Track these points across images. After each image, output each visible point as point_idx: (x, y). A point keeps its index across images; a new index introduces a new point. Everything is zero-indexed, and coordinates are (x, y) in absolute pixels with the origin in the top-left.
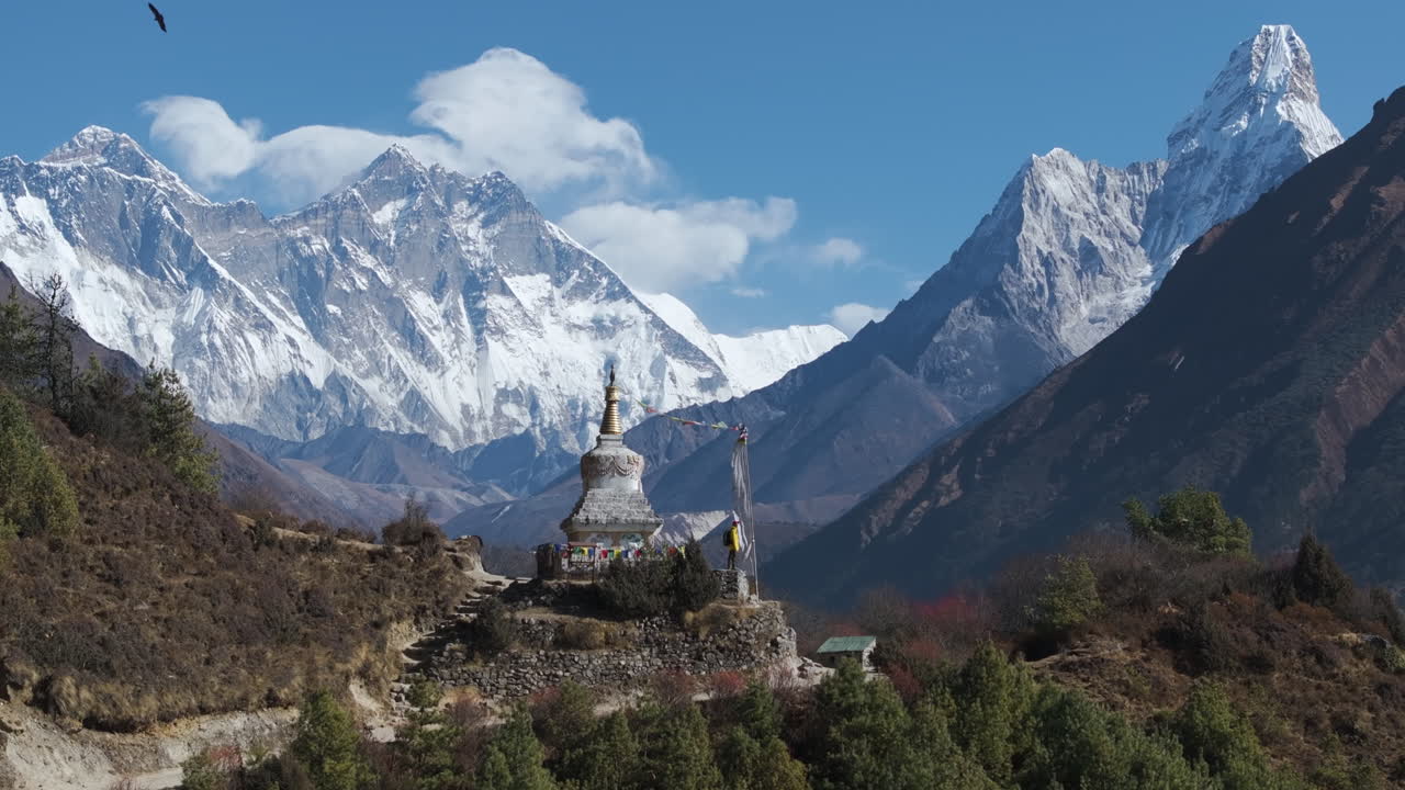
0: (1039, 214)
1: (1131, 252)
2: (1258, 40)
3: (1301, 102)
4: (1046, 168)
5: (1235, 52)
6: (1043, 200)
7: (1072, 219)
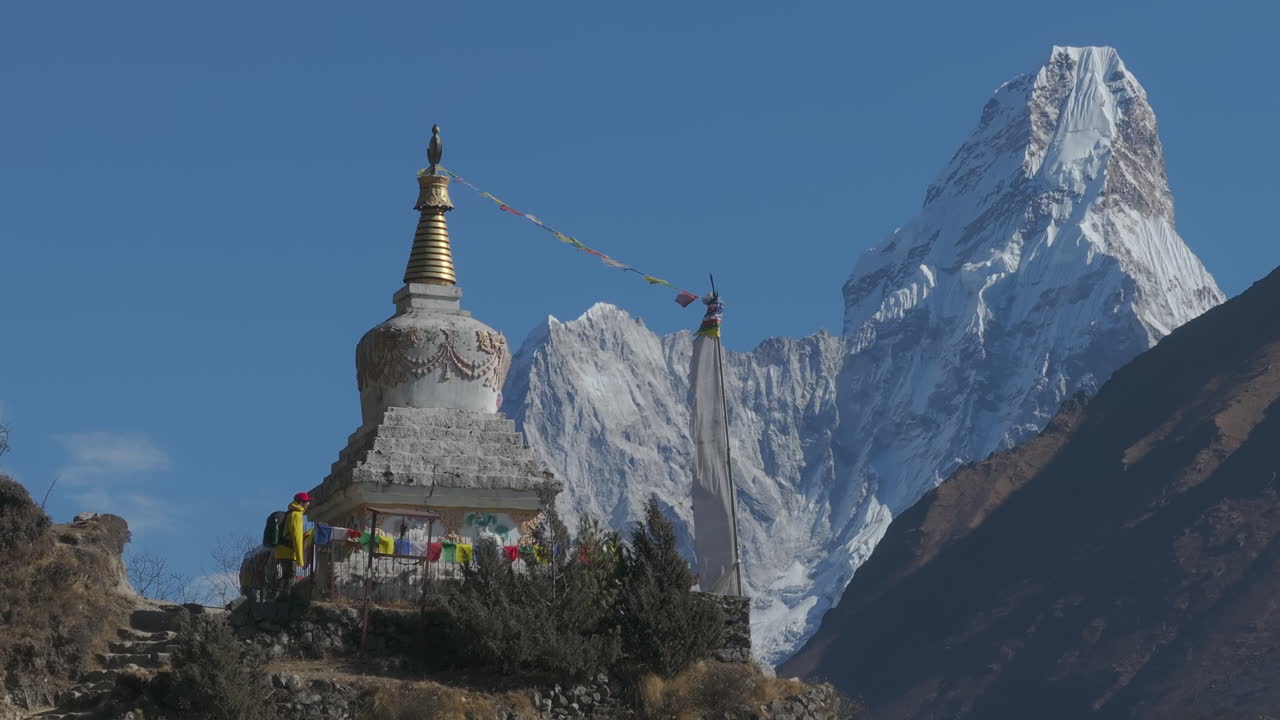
0: (561, 449)
1: (761, 535)
2: (1043, 75)
3: (1135, 214)
4: (577, 346)
5: (993, 103)
6: (569, 415)
7: (632, 461)
